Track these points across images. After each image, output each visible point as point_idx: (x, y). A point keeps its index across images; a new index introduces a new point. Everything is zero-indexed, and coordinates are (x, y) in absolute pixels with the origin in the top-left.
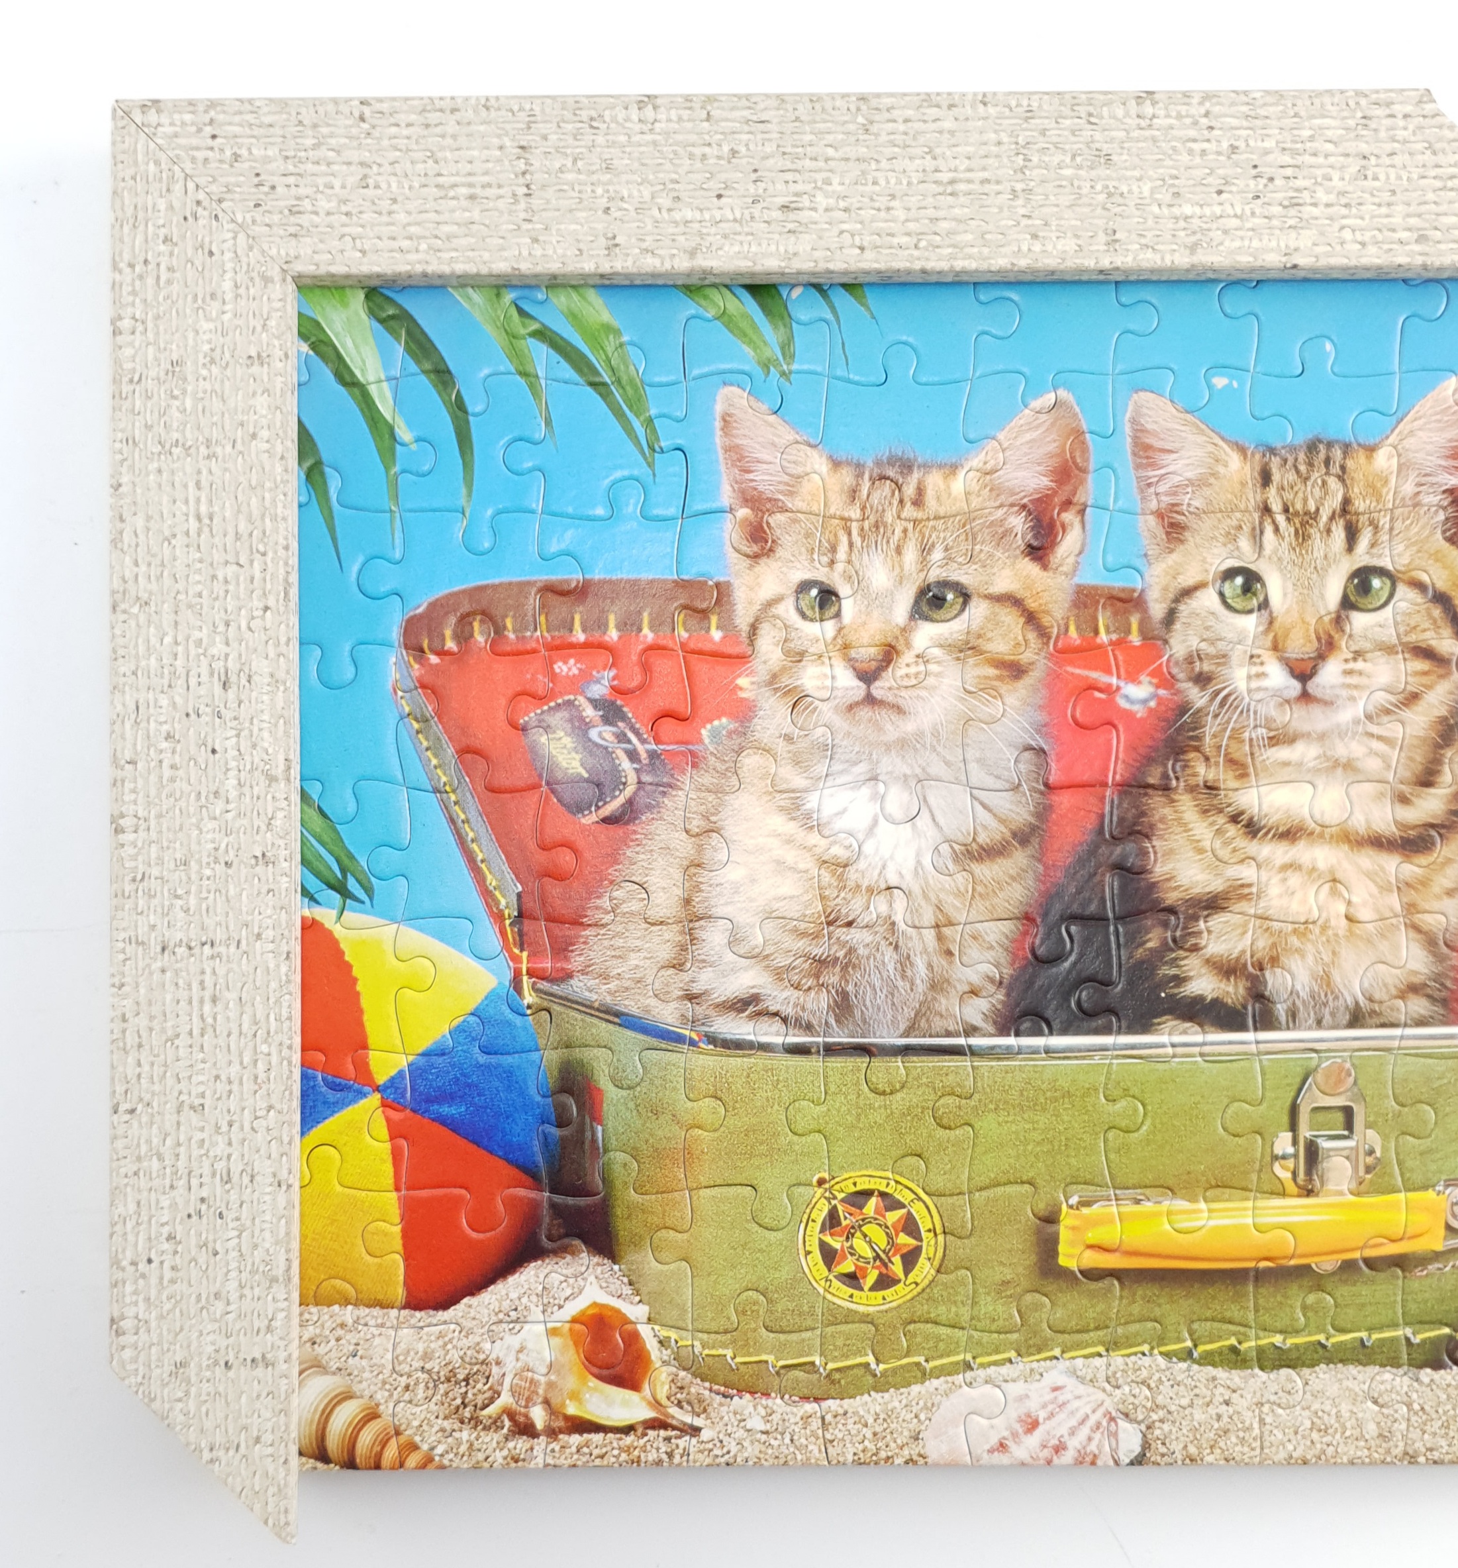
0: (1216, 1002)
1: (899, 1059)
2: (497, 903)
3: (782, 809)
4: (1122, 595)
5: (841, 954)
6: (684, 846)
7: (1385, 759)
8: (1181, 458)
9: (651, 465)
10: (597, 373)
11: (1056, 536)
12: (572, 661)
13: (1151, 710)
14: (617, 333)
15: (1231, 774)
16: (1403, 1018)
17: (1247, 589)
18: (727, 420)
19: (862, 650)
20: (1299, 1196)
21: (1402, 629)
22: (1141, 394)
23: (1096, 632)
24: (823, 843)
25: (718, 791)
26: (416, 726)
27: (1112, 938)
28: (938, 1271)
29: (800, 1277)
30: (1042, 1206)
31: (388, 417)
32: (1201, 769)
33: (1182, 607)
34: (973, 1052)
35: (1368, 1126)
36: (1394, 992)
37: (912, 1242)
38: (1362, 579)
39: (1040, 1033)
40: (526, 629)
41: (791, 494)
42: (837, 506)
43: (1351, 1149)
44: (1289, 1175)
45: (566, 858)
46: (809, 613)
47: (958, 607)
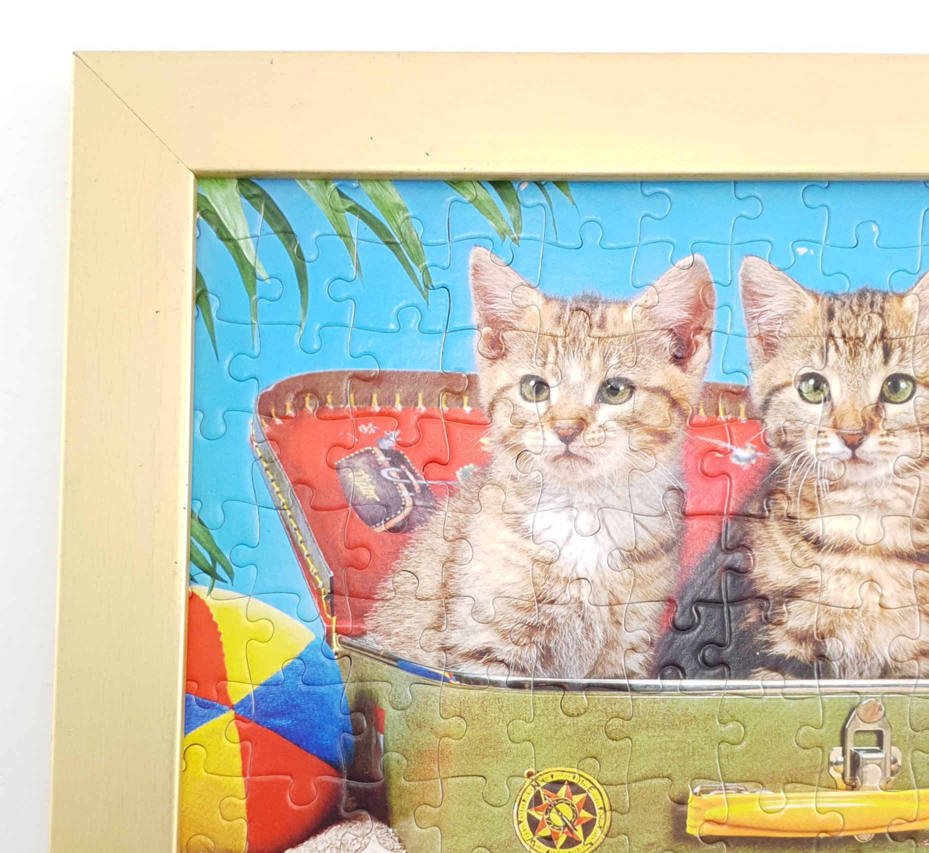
0: (793, 658)
1: (584, 693)
2: (317, 584)
3: (508, 525)
4: (735, 390)
5: (546, 622)
6: (443, 548)
7: (907, 501)
8: (775, 300)
9: (426, 298)
10: (391, 236)
11: (692, 350)
12: (371, 425)
13: (752, 465)
14: (405, 210)
15: (804, 509)
16: (917, 673)
17: (816, 388)
18: (476, 269)
19: (563, 422)
20: (847, 790)
21: (920, 415)
22: (750, 258)
23: (717, 413)
24: (536, 548)
25: (466, 511)
26: (265, 465)
27: (726, 615)
28: (606, 836)
29: (514, 839)
30: (676, 793)
31: (252, 262)
32: (785, 505)
33: (773, 398)
34: (633, 689)
35: (893, 744)
36: (911, 655)
37: (590, 816)
38: (894, 381)
39: (678, 678)
40: (341, 403)
41: (518, 318)
42: (548, 327)
43: (881, 759)
44: (840, 776)
45: (365, 554)
46: (529, 397)
47: (627, 395)
